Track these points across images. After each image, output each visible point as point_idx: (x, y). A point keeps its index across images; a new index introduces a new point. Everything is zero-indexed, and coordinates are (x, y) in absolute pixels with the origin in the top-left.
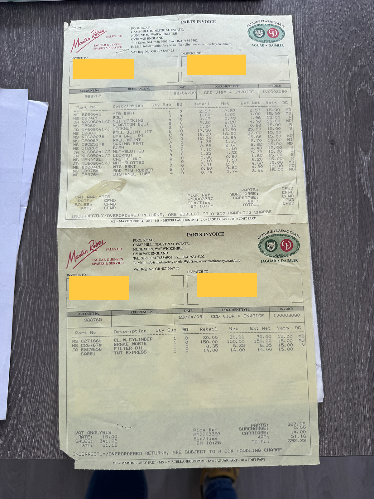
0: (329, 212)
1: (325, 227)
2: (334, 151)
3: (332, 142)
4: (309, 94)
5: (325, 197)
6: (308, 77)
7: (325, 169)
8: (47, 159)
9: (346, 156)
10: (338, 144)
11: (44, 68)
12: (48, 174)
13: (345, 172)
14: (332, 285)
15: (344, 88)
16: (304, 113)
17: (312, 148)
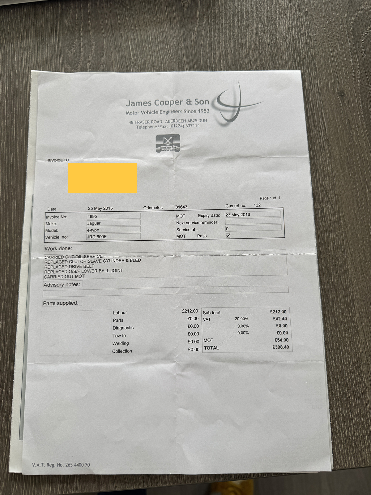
0: (347, 172)
1: (344, 188)
2: (344, 104)
3: (342, 94)
4: (309, 43)
5: (340, 155)
6: (305, 26)
7: (336, 124)
8: (15, 138)
9: (359, 109)
10: (349, 95)
11: (7, 40)
12: (16, 155)
13: (360, 126)
14: (360, 256)
15: (348, 34)
16: (306, 65)
17: (319, 102)
